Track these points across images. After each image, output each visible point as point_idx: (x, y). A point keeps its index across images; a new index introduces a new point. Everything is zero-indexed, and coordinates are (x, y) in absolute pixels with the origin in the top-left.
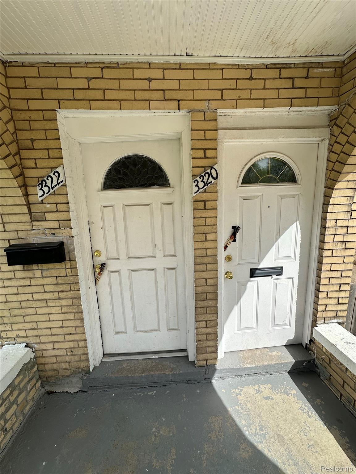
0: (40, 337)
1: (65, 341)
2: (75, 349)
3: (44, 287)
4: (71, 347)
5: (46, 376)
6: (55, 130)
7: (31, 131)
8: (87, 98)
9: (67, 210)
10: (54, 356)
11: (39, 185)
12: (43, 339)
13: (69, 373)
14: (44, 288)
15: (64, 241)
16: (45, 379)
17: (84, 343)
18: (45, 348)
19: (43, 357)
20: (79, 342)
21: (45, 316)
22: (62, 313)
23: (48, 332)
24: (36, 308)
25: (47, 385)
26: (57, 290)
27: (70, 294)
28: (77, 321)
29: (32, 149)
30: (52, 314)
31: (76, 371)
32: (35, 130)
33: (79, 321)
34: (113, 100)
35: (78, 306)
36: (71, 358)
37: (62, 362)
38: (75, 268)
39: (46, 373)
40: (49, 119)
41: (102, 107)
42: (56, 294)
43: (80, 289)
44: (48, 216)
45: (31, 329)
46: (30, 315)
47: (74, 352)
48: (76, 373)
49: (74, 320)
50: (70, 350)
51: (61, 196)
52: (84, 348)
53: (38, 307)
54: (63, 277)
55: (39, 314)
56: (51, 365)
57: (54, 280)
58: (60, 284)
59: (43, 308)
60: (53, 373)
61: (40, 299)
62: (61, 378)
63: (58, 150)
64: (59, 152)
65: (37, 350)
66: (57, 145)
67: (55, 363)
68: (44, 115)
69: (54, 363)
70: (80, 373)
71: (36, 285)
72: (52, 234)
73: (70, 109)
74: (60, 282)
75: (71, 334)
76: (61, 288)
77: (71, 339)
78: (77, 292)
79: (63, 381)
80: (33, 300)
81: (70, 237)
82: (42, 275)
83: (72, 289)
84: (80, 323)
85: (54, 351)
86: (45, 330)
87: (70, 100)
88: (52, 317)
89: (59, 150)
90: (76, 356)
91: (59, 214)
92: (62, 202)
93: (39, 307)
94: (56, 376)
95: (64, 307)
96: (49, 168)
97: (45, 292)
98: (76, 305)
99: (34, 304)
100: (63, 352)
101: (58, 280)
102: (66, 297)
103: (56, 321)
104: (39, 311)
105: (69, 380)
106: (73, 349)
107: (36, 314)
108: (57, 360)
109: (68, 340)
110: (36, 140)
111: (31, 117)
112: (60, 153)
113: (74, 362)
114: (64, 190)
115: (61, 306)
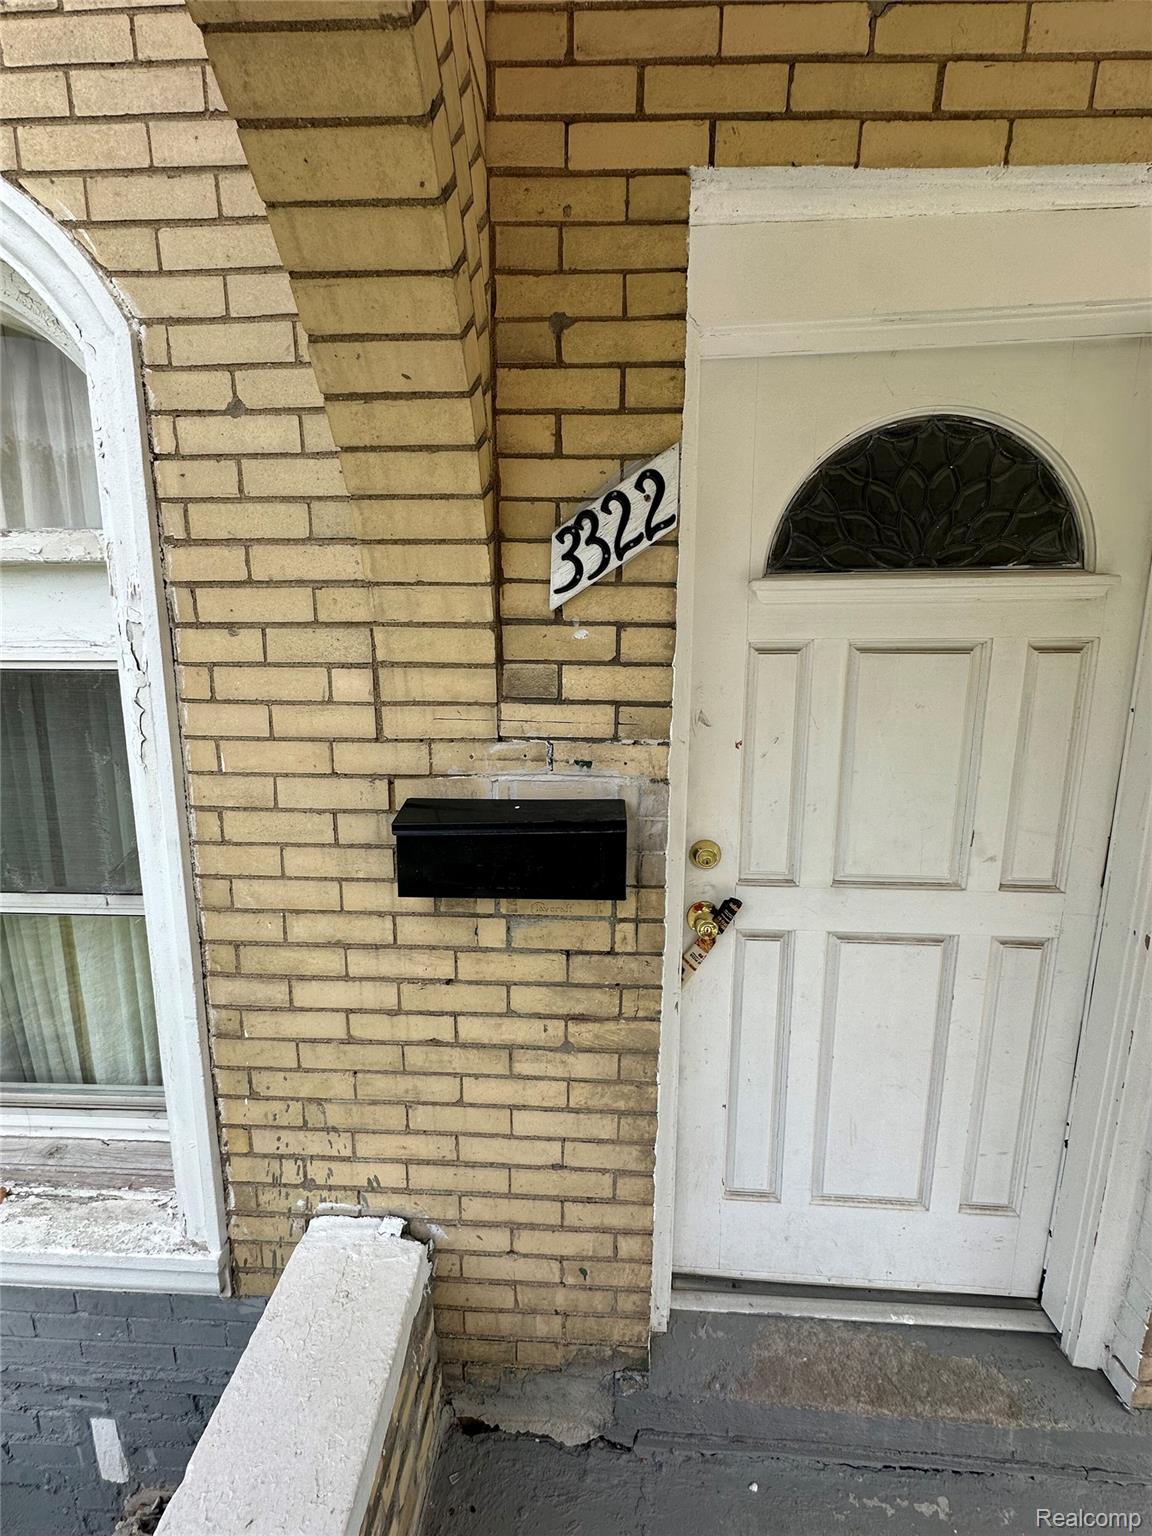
0: (460, 1198)
1: (562, 1226)
2: (599, 1265)
3: (508, 992)
4: (584, 1253)
5: (465, 1357)
6: (672, 270)
7: (561, 279)
8: (852, 108)
9: (660, 654)
10: (507, 1283)
11: (560, 537)
12: (475, 1209)
13: (557, 1357)
14: (508, 996)
15: (627, 800)
16: (457, 1370)
17: (639, 1244)
18: (477, 1245)
19: (462, 1279)
20: (620, 1239)
21: (493, 1112)
22: (568, 1109)
23: (496, 1181)
24: (462, 1076)
25: (464, 1394)
26: (561, 1011)
27: (615, 1033)
28: (627, 1149)
29: (553, 366)
30: (524, 1107)
31: (588, 1353)
32: (581, 272)
33: (635, 1151)
34: (979, 116)
35: (639, 1085)
36: (578, 1300)
37: (534, 1312)
38: (655, 921)
39: (465, 1347)
40: (652, 216)
41: (916, 155)
42: (556, 1028)
43: (660, 1012)
44: (574, 682)
45: (428, 1163)
46: (434, 1104)
47: (593, 1279)
48: (587, 1361)
49: (613, 1142)
50: (577, 1265)
51: (648, 590)
52: (636, 1266)
53: (469, 1075)
54: (596, 958)
55: (472, 1105)
56: (491, 1317)
57: (555, 968)
58: (577, 986)
59: (493, 1083)
60: (494, 1351)
61: (486, 1041)
62: (521, 1375)
63: (667, 372)
64: (673, 378)
65: (440, 1251)
66: (668, 344)
67: (508, 1311)
68: (630, 199)
69: (501, 1311)
70: (602, 1362)
71: (477, 983)
72: (577, 762)
73: (759, 164)
74: (579, 976)
75: (589, 1200)
76: (580, 1003)
77: (588, 1222)
78: (647, 1025)
79: (528, 1388)
80: (457, 1043)
81: (653, 781)
82: (509, 941)
83: (629, 1009)
84: (637, 1159)
85: (512, 1264)
86: (489, 1172)
87: (769, 117)
88: (525, 1123)
89: (672, 372)
90: (599, 1293)
91: (621, 673)
92: (644, 618)
93: (476, 1076)
94: (508, 1361)
95: (582, 1084)
96: (612, 457)
97: (510, 1013)
98: (632, 1083)
99: (457, 1060)
100: (549, 1272)
101: (571, 969)
102: (597, 1043)
103: (539, 1138)
104: (475, 1091)
105: (556, 1386)
106: (589, 1264)
107: (460, 1103)
108: (516, 1300)
109: (577, 1224)
110: (576, 320)
111: (569, 206)
112: (674, 388)
113: (586, 1315)
114: (662, 561)
115: (569, 1081)
